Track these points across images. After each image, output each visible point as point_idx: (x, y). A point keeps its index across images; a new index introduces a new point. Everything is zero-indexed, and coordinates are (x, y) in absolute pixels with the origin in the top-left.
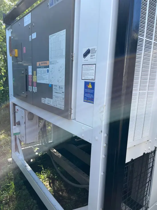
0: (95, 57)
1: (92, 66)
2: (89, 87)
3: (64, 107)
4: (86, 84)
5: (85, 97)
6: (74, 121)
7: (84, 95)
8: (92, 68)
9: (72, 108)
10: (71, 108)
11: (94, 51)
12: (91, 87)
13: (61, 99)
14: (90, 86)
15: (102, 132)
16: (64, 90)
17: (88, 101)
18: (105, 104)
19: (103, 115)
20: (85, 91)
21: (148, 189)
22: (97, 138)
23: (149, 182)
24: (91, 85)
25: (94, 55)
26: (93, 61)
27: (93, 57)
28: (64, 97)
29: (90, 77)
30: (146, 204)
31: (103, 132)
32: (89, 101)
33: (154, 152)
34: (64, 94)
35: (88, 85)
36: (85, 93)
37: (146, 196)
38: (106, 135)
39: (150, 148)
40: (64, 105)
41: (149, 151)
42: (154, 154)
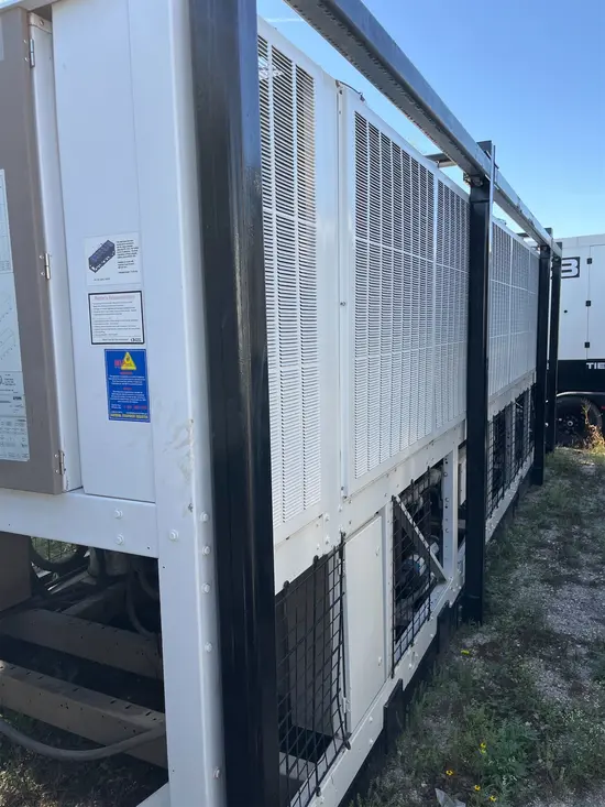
0: (136, 267)
1: (129, 297)
2: (123, 368)
3: (27, 450)
4: (113, 358)
5: (111, 402)
6: (77, 495)
7: (110, 395)
8: (127, 305)
9: (63, 448)
10: (59, 452)
11: (131, 249)
12: (133, 368)
13: (9, 424)
14: (129, 364)
15: (190, 508)
16: (19, 388)
17: (124, 416)
18: (190, 417)
19: (188, 455)
20: (109, 382)
21: (338, 674)
22: (175, 534)
23: (339, 648)
24: (131, 360)
25: (132, 263)
26: (129, 280)
27: (129, 268)
28: (23, 412)
29: (124, 334)
30: (341, 723)
31: (194, 509)
32: (131, 415)
33: (340, 550)
34: (22, 402)
35: (122, 362)
36: (111, 388)
37: (337, 696)
38: (204, 517)
39: (327, 538)
40: (26, 442)
41: (328, 550)
42: (341, 556)
